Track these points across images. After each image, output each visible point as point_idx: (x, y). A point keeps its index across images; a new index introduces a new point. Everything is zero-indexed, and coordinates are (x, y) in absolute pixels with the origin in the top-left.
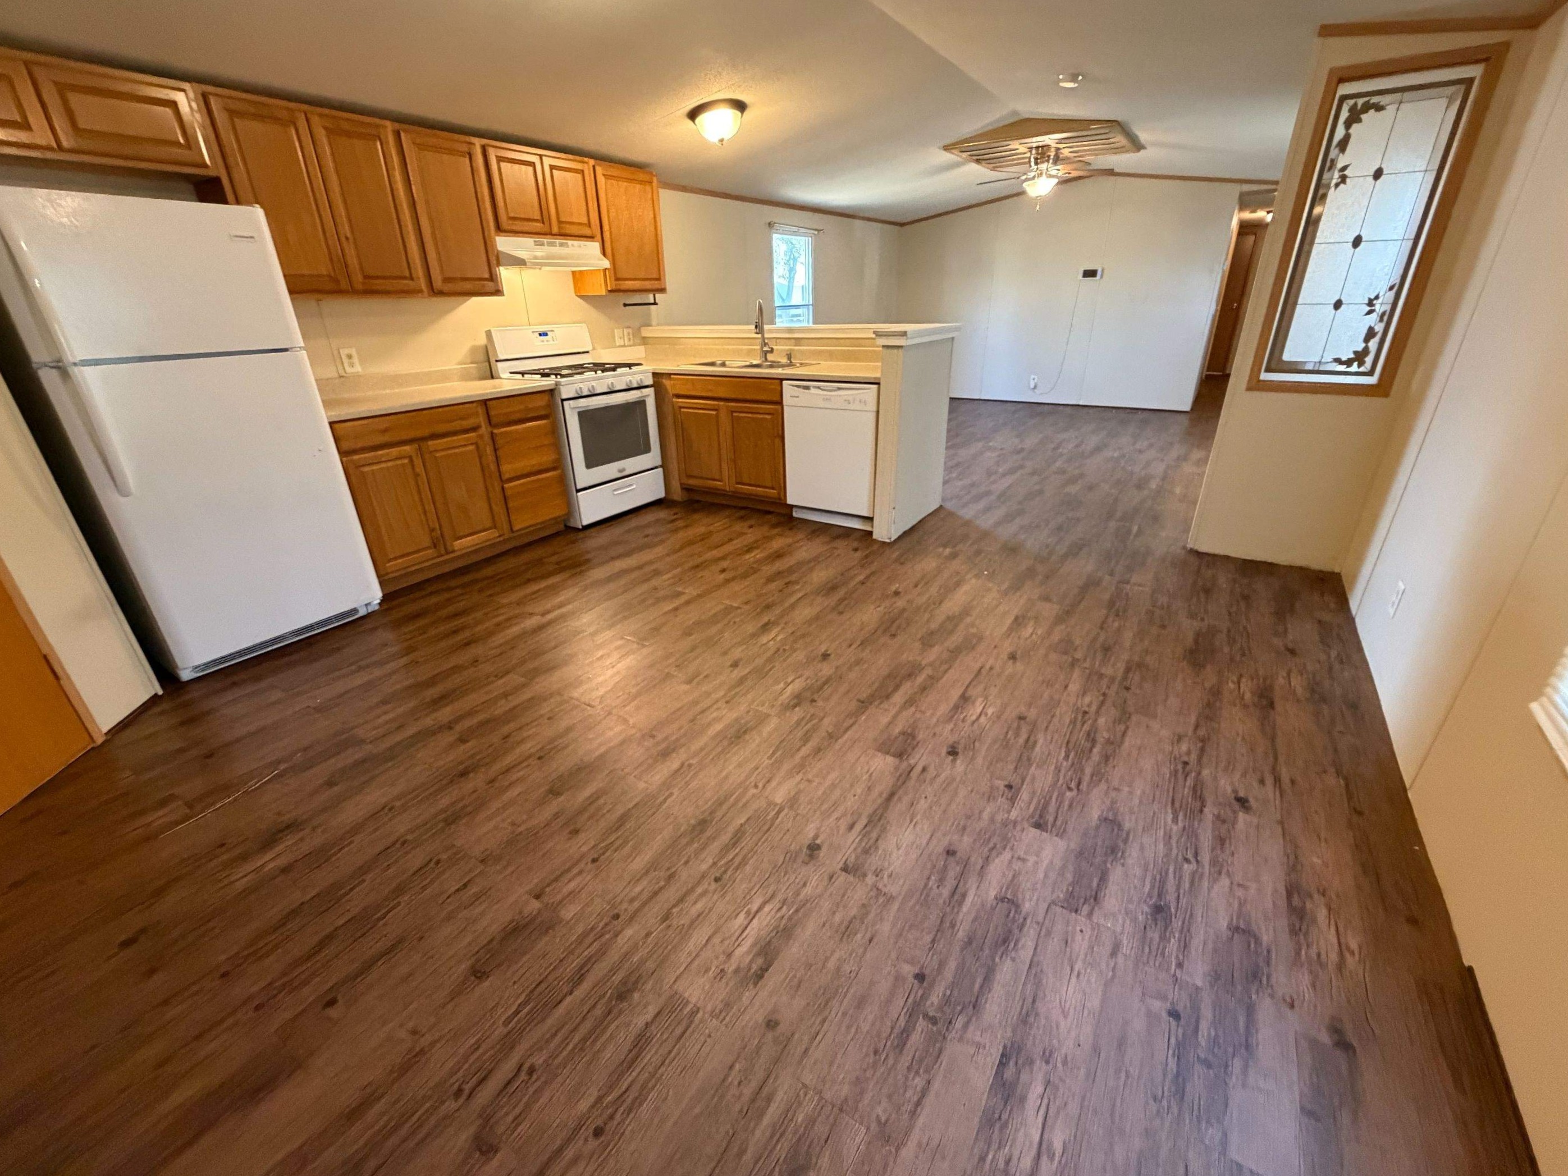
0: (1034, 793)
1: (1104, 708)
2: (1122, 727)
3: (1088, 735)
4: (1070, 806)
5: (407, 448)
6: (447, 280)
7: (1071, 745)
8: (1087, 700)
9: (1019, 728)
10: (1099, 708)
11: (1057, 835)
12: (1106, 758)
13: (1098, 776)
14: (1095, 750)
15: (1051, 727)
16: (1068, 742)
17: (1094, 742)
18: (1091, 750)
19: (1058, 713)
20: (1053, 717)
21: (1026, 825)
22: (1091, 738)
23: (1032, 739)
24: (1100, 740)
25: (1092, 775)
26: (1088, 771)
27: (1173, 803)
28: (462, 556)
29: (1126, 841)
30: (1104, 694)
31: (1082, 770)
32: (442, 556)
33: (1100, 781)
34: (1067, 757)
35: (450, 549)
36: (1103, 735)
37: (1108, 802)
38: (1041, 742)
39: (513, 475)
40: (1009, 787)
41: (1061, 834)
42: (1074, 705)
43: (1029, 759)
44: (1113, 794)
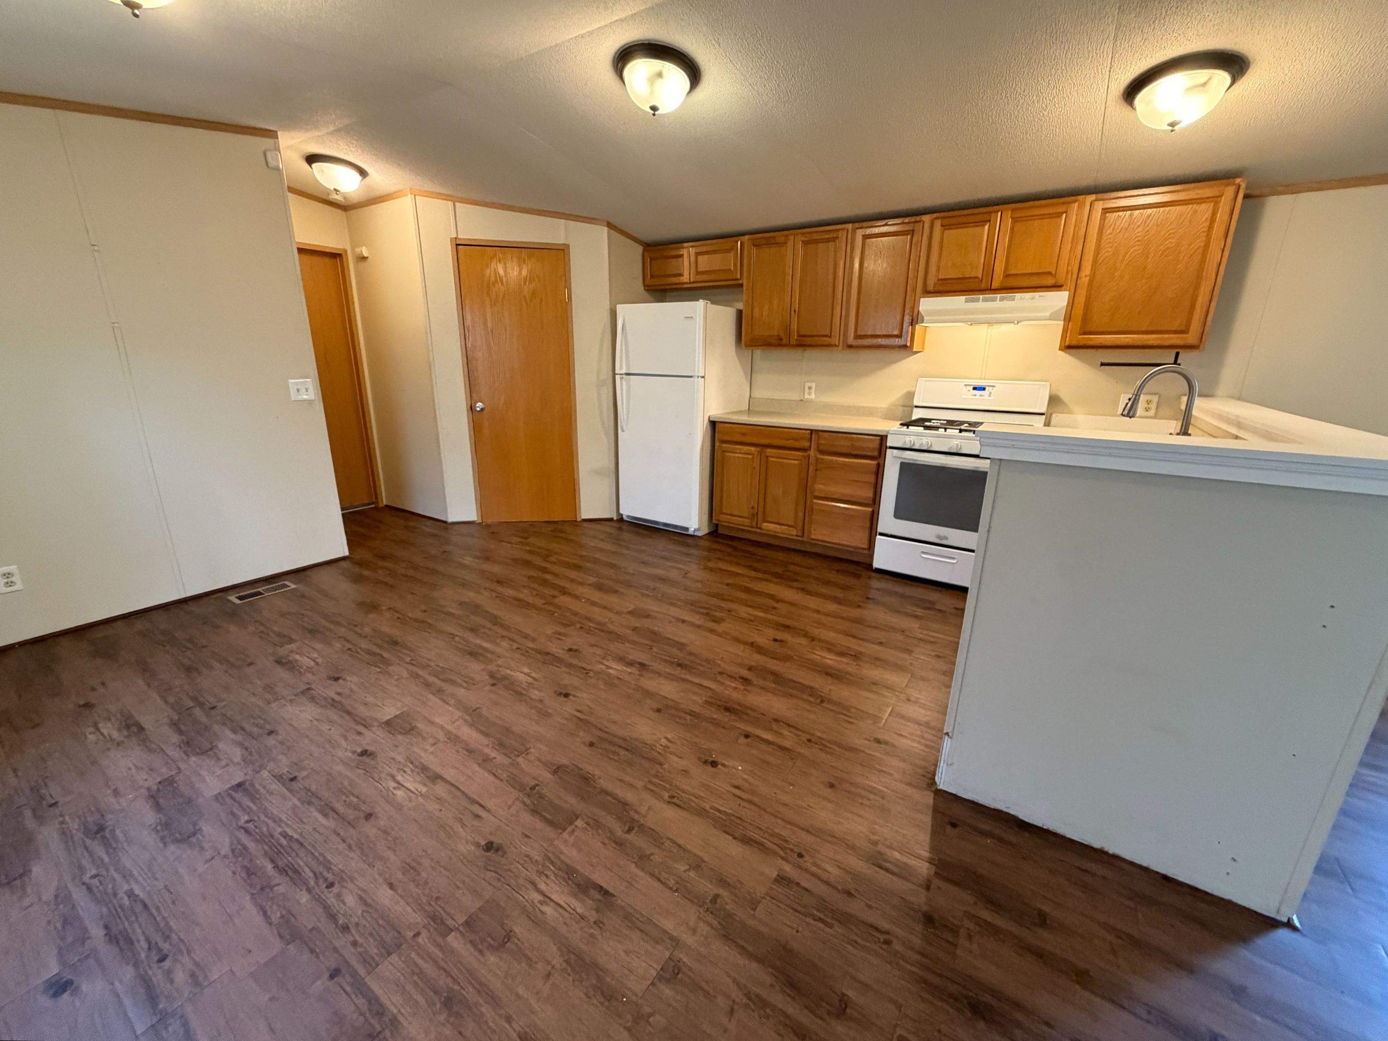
0: (271, 794)
1: (320, 910)
2: (275, 917)
3: (296, 871)
4: (232, 813)
5: (753, 449)
6: (857, 337)
7: (296, 846)
8: (350, 900)
9: (356, 808)
10: (326, 908)
11: (219, 793)
12: (250, 872)
13: (239, 852)
14: (269, 866)
15: (334, 837)
16: (301, 844)
17: (282, 871)
18: (272, 861)
19: (352, 855)
20: (350, 847)
21: (248, 777)
22: (291, 873)
23: (332, 814)
24: (277, 878)
25: (245, 848)
26: (251, 845)
27: (145, 906)
28: (765, 535)
29: (162, 839)
30: (346, 928)
31: (257, 841)
32: (752, 527)
33: (233, 851)
34: (285, 835)
35: (759, 526)
36: (283, 886)
37: (206, 845)
38: (324, 821)
39: (822, 495)
40: (293, 779)
41: (217, 798)
42: (352, 879)
43: (310, 803)
44: (208, 854)
